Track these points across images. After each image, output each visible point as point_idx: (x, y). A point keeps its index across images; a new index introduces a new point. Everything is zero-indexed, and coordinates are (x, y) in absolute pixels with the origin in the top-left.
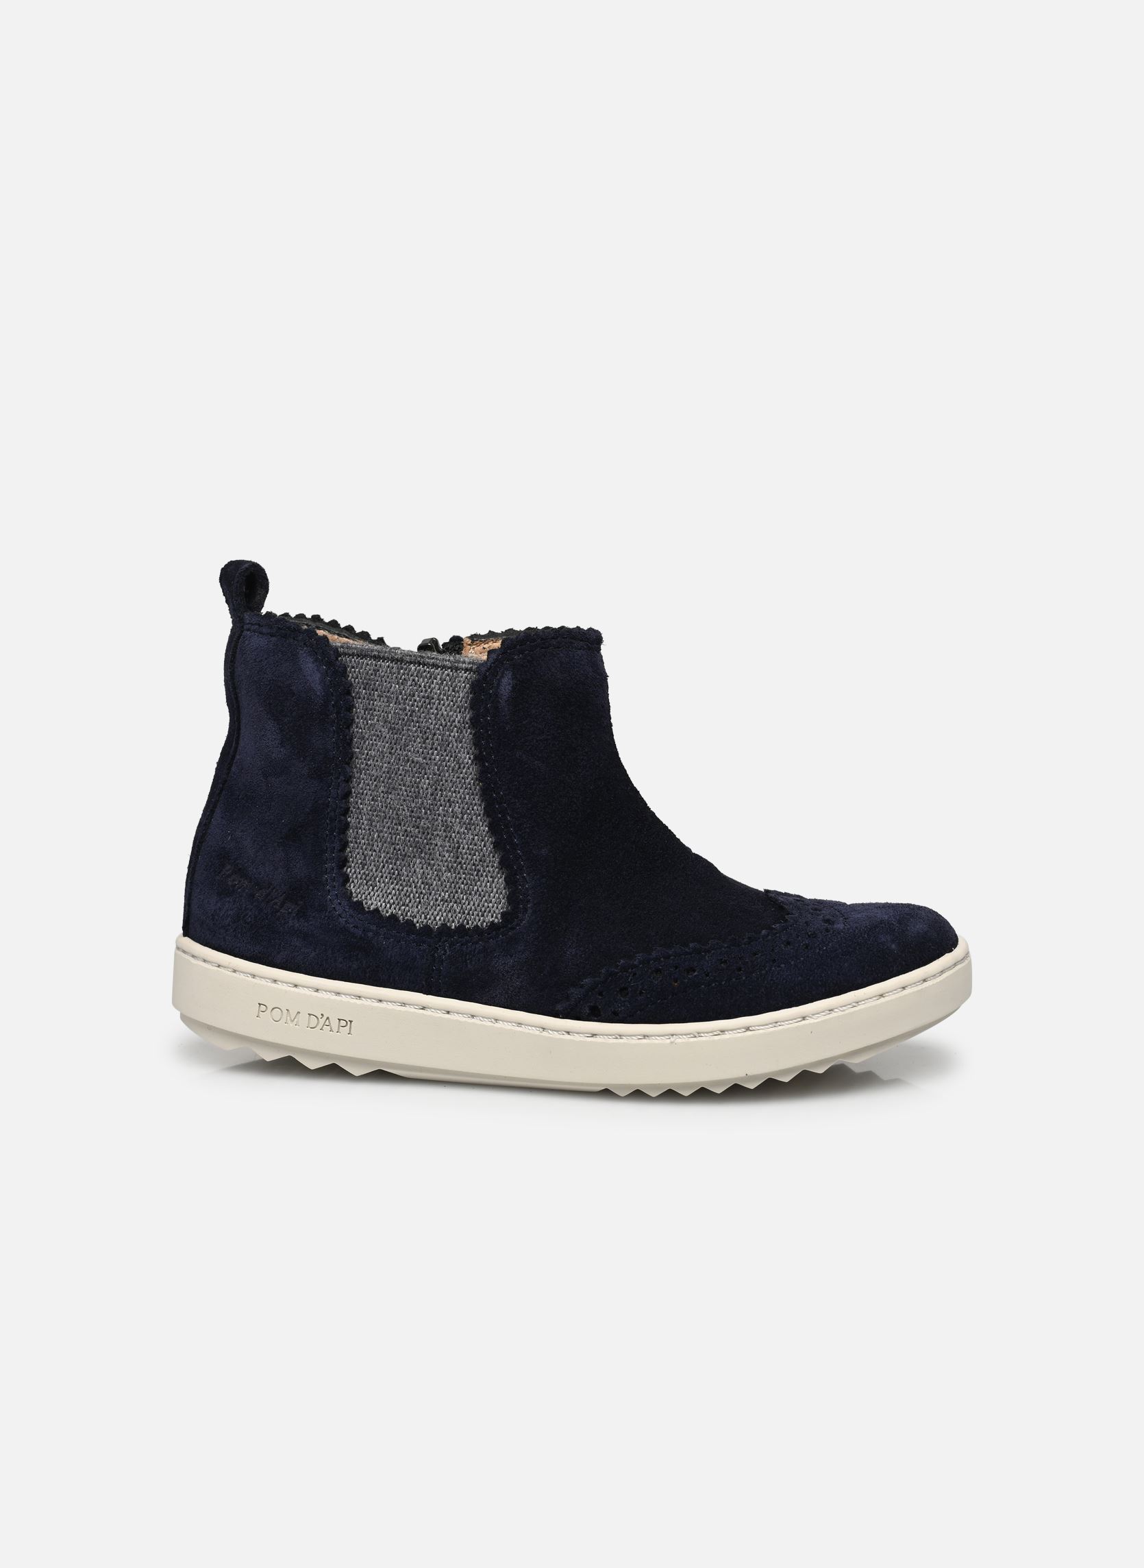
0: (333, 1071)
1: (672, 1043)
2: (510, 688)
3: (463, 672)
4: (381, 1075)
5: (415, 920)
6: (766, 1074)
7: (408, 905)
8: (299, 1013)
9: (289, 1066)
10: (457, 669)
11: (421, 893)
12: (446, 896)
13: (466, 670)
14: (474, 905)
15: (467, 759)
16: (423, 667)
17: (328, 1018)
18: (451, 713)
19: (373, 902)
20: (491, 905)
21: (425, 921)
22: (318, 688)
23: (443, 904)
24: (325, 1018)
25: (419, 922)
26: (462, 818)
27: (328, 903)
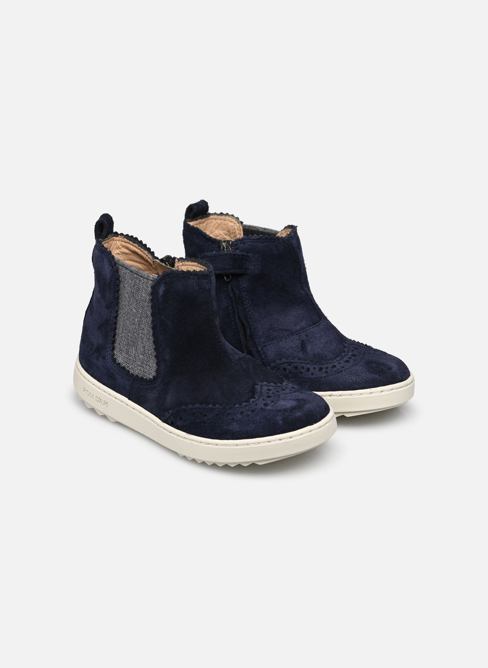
0: (104, 417)
1: (192, 443)
2: (163, 292)
4: (118, 423)
5: (130, 370)
6: (225, 463)
7: (129, 364)
8: (93, 395)
9: (93, 411)
10: (148, 279)
11: (134, 360)
12: (140, 364)
13: (151, 280)
14: (147, 370)
15: (149, 313)
16: (138, 276)
18: (145, 296)
19: (120, 360)
20: (152, 371)
21: (133, 371)
22: (108, 275)
23: (139, 367)
24: (100, 399)
25: (131, 371)
26: (147, 336)
27: (106, 356)
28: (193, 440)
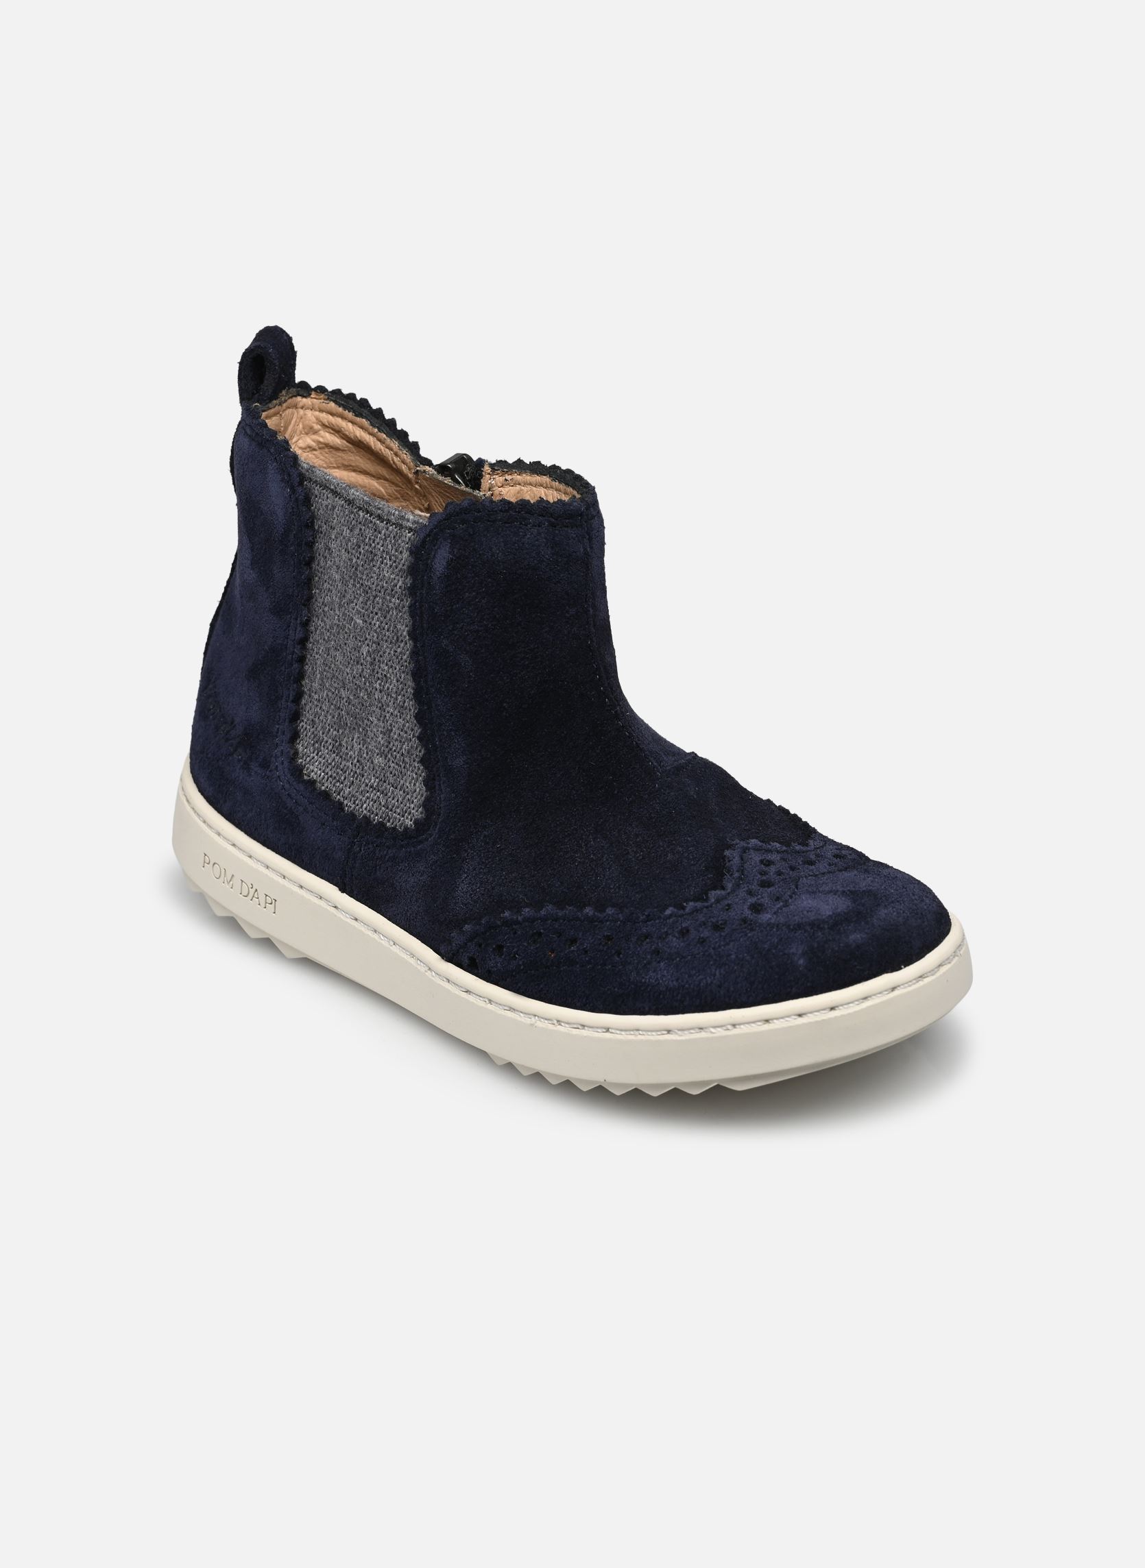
0: (267, 944)
2: (445, 564)
3: (407, 531)
4: (308, 963)
5: (346, 802)
7: (342, 783)
8: (233, 875)
9: (232, 925)
10: (401, 527)
11: (356, 772)
12: (376, 784)
13: (410, 530)
14: (398, 801)
15: (404, 630)
16: (370, 516)
17: (256, 890)
18: (393, 576)
19: (314, 770)
20: (412, 806)
21: (353, 806)
22: (280, 513)
23: (372, 791)
24: (254, 889)
25: (349, 805)
26: (396, 699)
27: (273, 759)
28: (535, 1016)
